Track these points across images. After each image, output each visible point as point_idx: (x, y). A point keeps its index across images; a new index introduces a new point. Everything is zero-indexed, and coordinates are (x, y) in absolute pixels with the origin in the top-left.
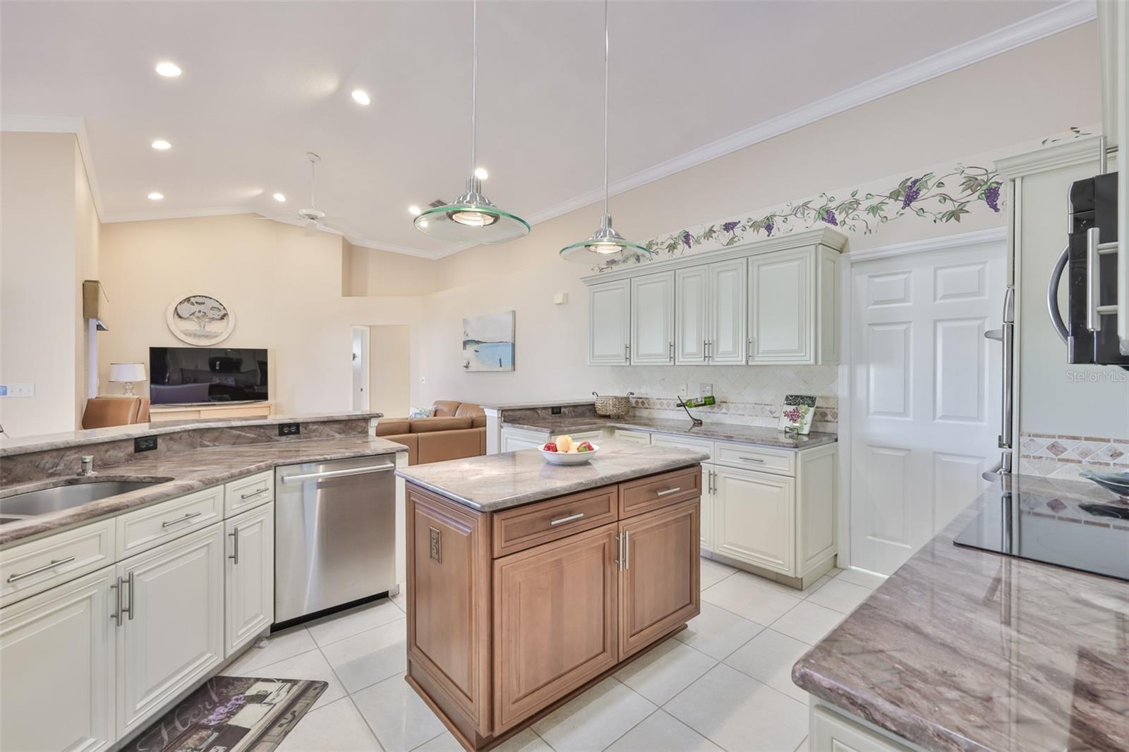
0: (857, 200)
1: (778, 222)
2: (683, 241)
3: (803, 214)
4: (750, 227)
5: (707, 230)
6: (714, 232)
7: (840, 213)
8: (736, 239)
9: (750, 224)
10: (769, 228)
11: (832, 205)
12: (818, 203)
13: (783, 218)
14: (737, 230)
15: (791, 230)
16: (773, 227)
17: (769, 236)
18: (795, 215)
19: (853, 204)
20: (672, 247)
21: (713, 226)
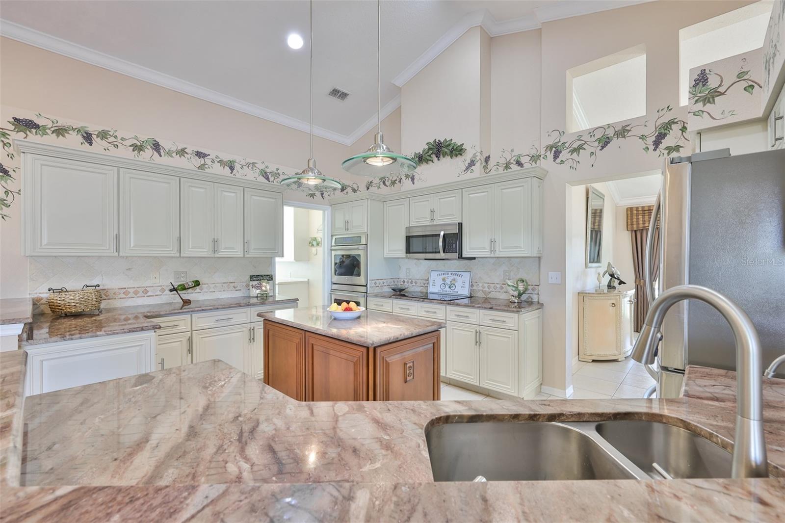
0: (279, 173)
1: (237, 167)
2: (151, 147)
3: (252, 168)
4: (218, 162)
5: (179, 148)
6: (187, 153)
7: (271, 176)
8: (206, 166)
9: (218, 160)
10: (232, 169)
11: (268, 171)
12: (261, 166)
13: (241, 166)
14: (208, 161)
15: (246, 175)
16: (234, 169)
17: (231, 173)
18: (248, 167)
19: (277, 175)
20: (138, 148)
21: (186, 148)
